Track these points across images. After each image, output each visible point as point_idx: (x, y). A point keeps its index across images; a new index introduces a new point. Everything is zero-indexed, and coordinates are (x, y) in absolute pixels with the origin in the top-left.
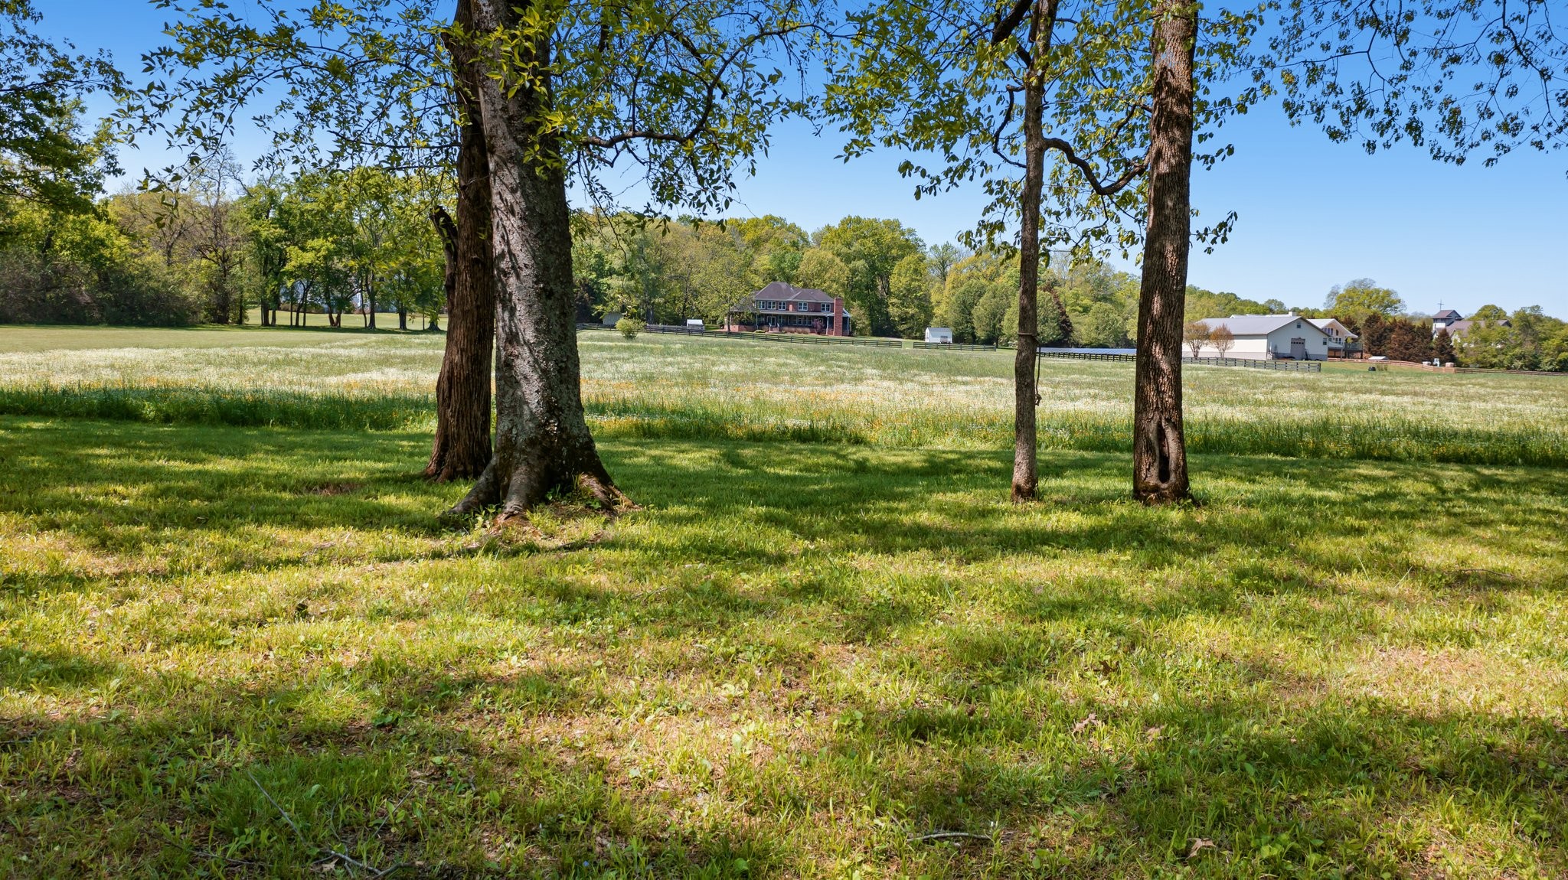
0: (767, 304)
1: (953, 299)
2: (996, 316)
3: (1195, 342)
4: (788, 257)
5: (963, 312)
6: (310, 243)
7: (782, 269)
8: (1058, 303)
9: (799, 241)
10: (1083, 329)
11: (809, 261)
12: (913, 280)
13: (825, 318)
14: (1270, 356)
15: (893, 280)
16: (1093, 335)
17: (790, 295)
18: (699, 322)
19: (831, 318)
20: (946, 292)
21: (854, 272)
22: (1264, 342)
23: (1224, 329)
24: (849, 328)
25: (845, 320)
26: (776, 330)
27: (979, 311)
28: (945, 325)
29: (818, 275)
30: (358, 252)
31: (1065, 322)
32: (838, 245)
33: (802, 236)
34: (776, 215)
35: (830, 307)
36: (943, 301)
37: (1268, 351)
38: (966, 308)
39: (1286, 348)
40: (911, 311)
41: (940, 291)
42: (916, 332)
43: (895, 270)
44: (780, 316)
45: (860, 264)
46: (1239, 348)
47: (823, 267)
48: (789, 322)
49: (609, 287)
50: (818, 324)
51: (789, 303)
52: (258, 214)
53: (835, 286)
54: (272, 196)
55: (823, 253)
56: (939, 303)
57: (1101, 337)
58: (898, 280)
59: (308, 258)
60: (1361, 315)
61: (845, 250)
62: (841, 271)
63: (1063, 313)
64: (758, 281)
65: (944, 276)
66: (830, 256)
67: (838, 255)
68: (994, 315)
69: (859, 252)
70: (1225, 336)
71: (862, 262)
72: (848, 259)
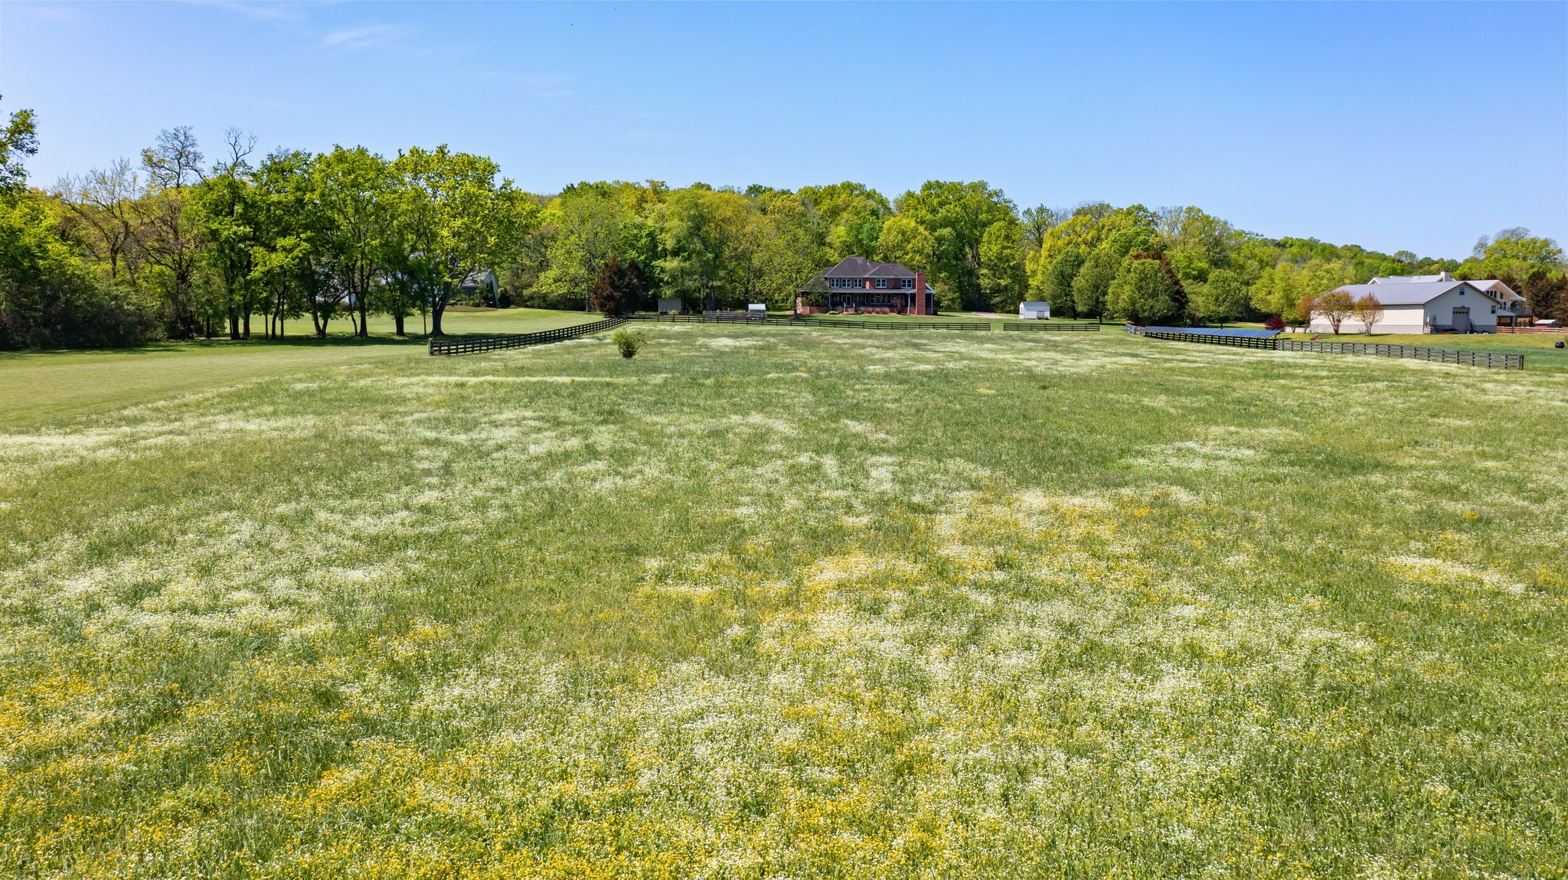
0: (842, 282)
1: (1050, 268)
2: (1099, 287)
3: (1335, 314)
4: (867, 226)
5: (1061, 284)
6: (281, 242)
7: (860, 241)
8: (1169, 271)
9: (879, 209)
10: (1200, 300)
11: (889, 230)
12: (1004, 248)
13: (906, 295)
14: (1428, 330)
15: (983, 249)
16: (1212, 308)
17: (867, 270)
18: (762, 307)
19: (913, 296)
20: (1042, 261)
21: (940, 240)
22: (1421, 312)
23: (1371, 298)
24: (933, 305)
25: (929, 296)
26: (851, 311)
27: (1079, 282)
28: (1042, 299)
29: (899, 246)
30: (340, 248)
31: (1179, 292)
32: (923, 212)
33: (883, 202)
34: (854, 181)
35: (911, 283)
36: (1039, 269)
37: (1426, 324)
38: (1064, 279)
39: (1447, 320)
40: (1003, 282)
41: (1035, 259)
42: (1010, 305)
43: (985, 238)
44: (855, 295)
45: (946, 232)
46: (1390, 321)
47: (906, 236)
48: (865, 302)
49: (663, 270)
50: (898, 302)
51: (866, 279)
52: (219, 209)
53: (918, 257)
54: (234, 187)
55: (905, 221)
56: (1034, 272)
57: (1221, 309)
58: (989, 248)
59: (277, 259)
60: (1521, 270)
61: (929, 217)
62: (925, 240)
63: (1177, 283)
64: (833, 256)
65: (1040, 242)
66: (913, 224)
67: (922, 223)
68: (1097, 287)
69: (945, 218)
70: (1372, 306)
71: (949, 229)
72: (933, 228)
